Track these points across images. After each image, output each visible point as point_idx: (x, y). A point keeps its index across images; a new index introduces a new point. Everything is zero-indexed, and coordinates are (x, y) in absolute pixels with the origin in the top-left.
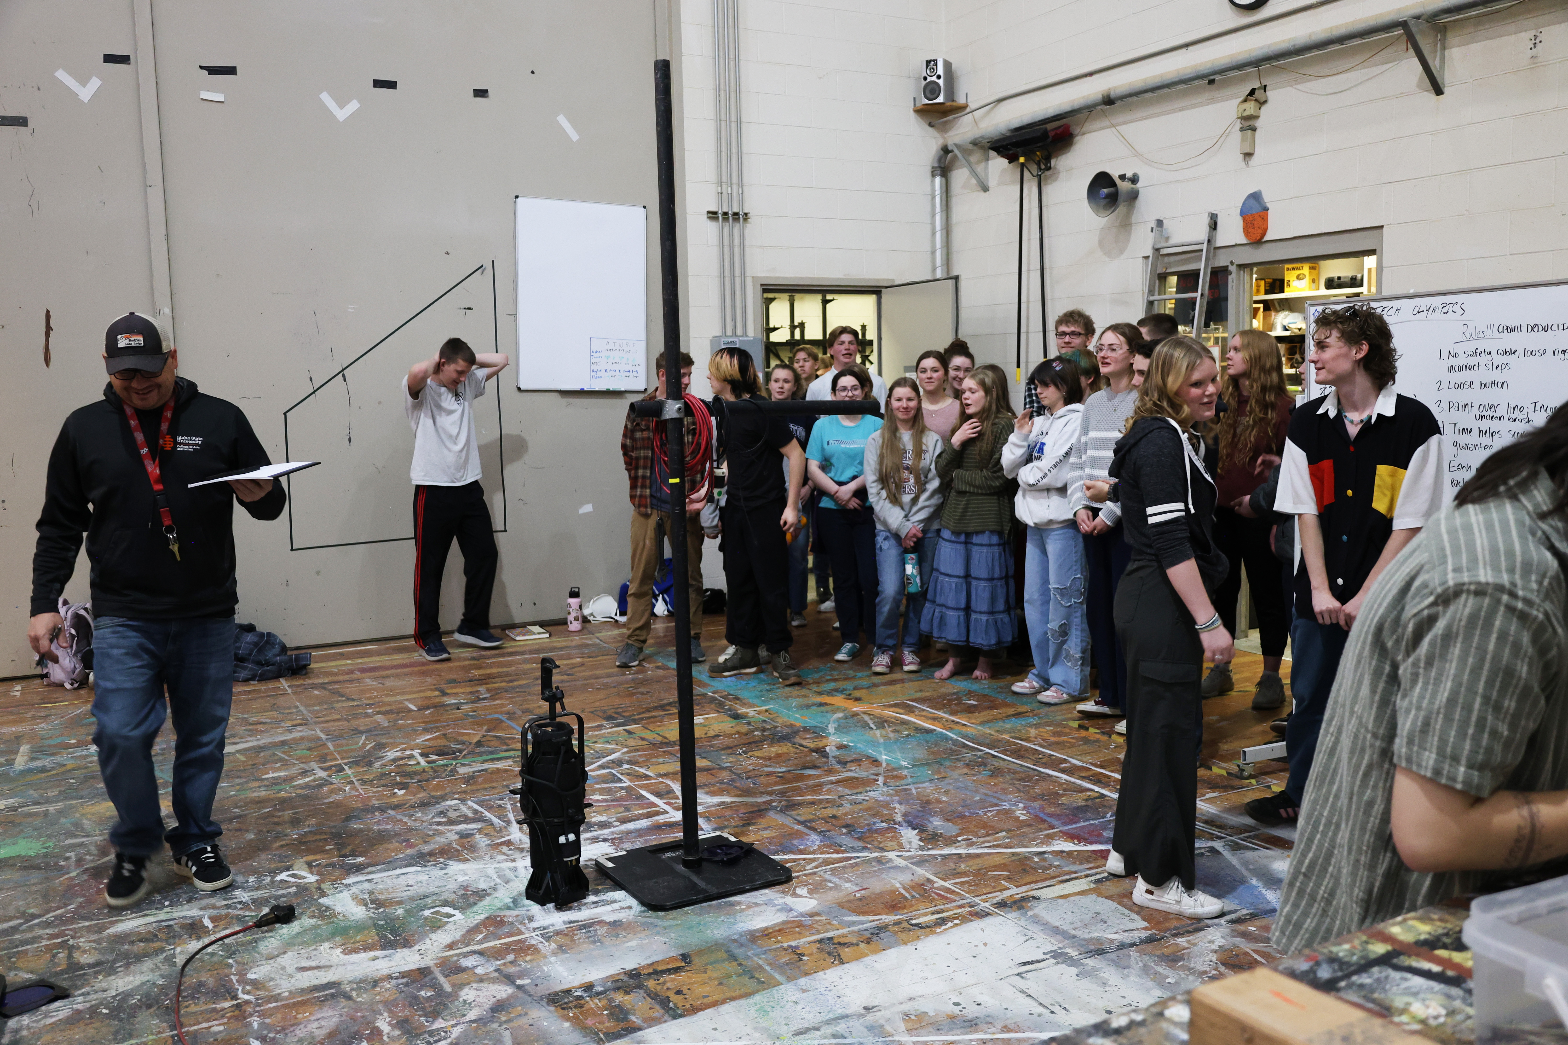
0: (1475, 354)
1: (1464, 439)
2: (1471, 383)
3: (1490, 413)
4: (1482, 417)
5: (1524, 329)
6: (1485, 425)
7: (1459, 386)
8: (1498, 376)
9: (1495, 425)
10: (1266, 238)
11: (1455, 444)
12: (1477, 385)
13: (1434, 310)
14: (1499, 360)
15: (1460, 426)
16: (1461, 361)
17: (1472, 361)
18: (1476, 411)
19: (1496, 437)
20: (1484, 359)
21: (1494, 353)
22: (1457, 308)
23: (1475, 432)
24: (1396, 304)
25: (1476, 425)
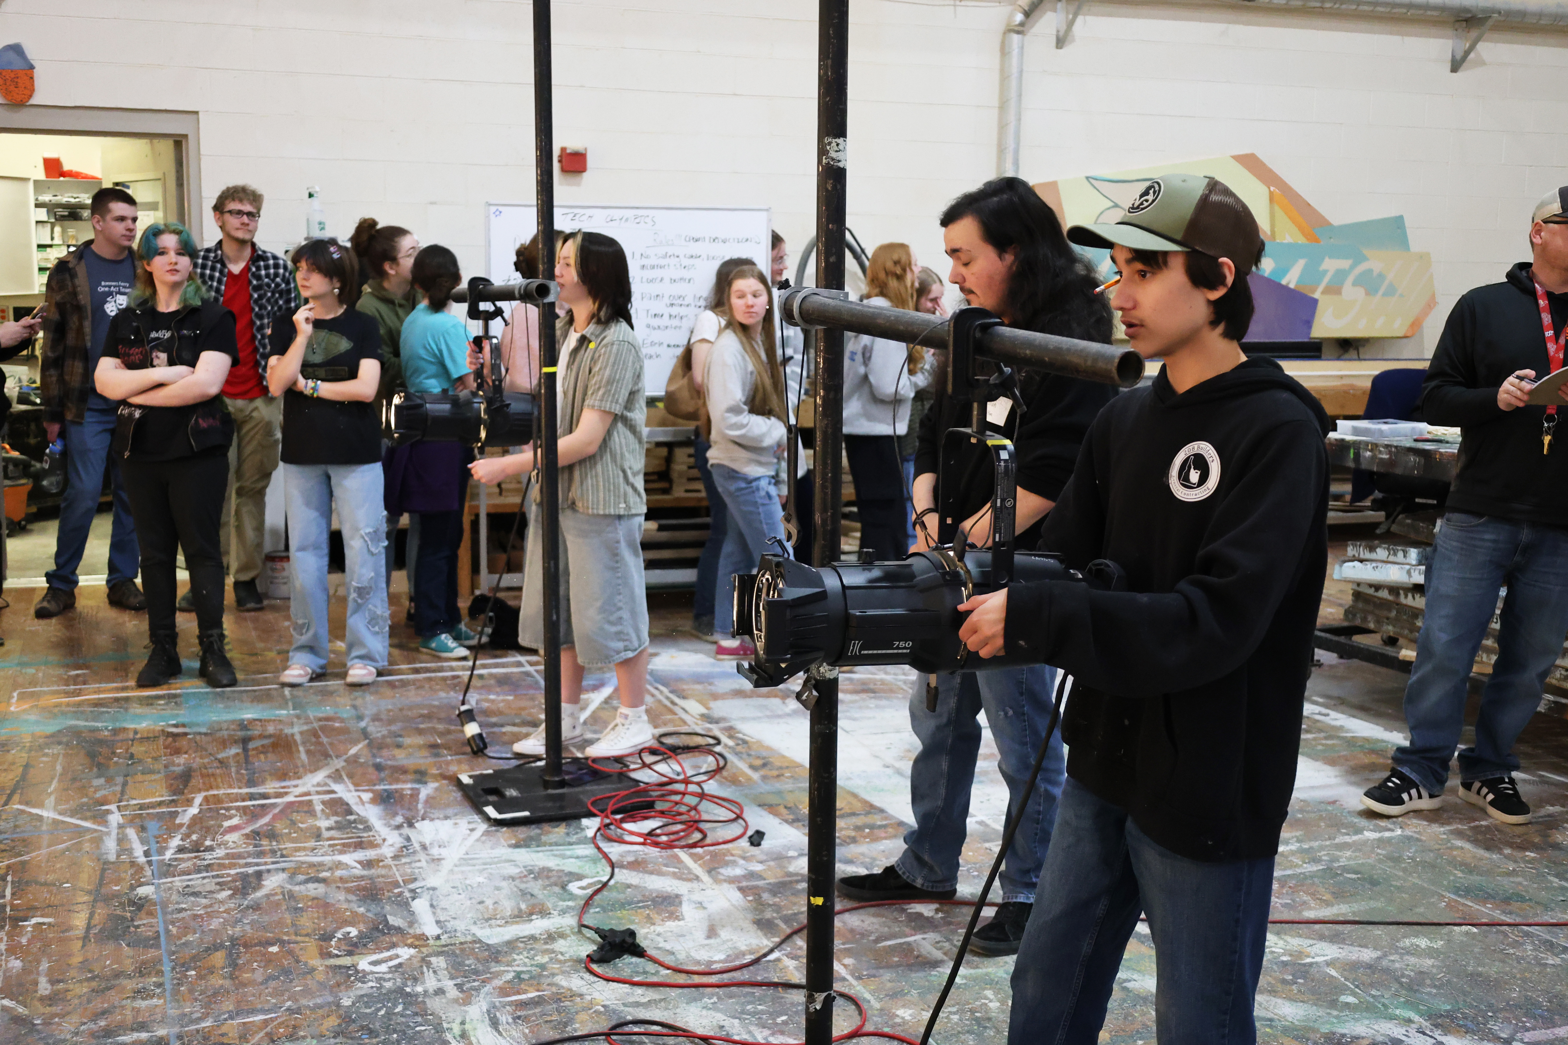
0: (665, 256)
1: (656, 322)
2: (662, 280)
3: (680, 302)
4: (672, 305)
5: (707, 240)
6: (675, 311)
7: (651, 281)
8: (686, 274)
9: (683, 311)
10: (33, 101)
11: (648, 326)
12: (667, 280)
13: (627, 220)
14: (686, 262)
15: (653, 312)
16: (653, 261)
17: (662, 262)
18: (667, 301)
19: (684, 320)
20: (673, 261)
21: (681, 256)
22: (648, 220)
23: (666, 316)
24: (589, 212)
25: (666, 311)
